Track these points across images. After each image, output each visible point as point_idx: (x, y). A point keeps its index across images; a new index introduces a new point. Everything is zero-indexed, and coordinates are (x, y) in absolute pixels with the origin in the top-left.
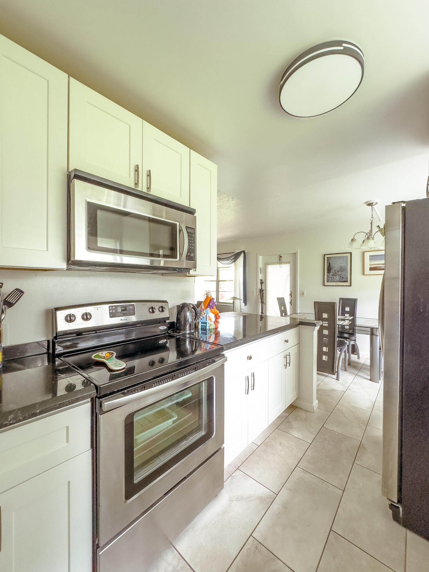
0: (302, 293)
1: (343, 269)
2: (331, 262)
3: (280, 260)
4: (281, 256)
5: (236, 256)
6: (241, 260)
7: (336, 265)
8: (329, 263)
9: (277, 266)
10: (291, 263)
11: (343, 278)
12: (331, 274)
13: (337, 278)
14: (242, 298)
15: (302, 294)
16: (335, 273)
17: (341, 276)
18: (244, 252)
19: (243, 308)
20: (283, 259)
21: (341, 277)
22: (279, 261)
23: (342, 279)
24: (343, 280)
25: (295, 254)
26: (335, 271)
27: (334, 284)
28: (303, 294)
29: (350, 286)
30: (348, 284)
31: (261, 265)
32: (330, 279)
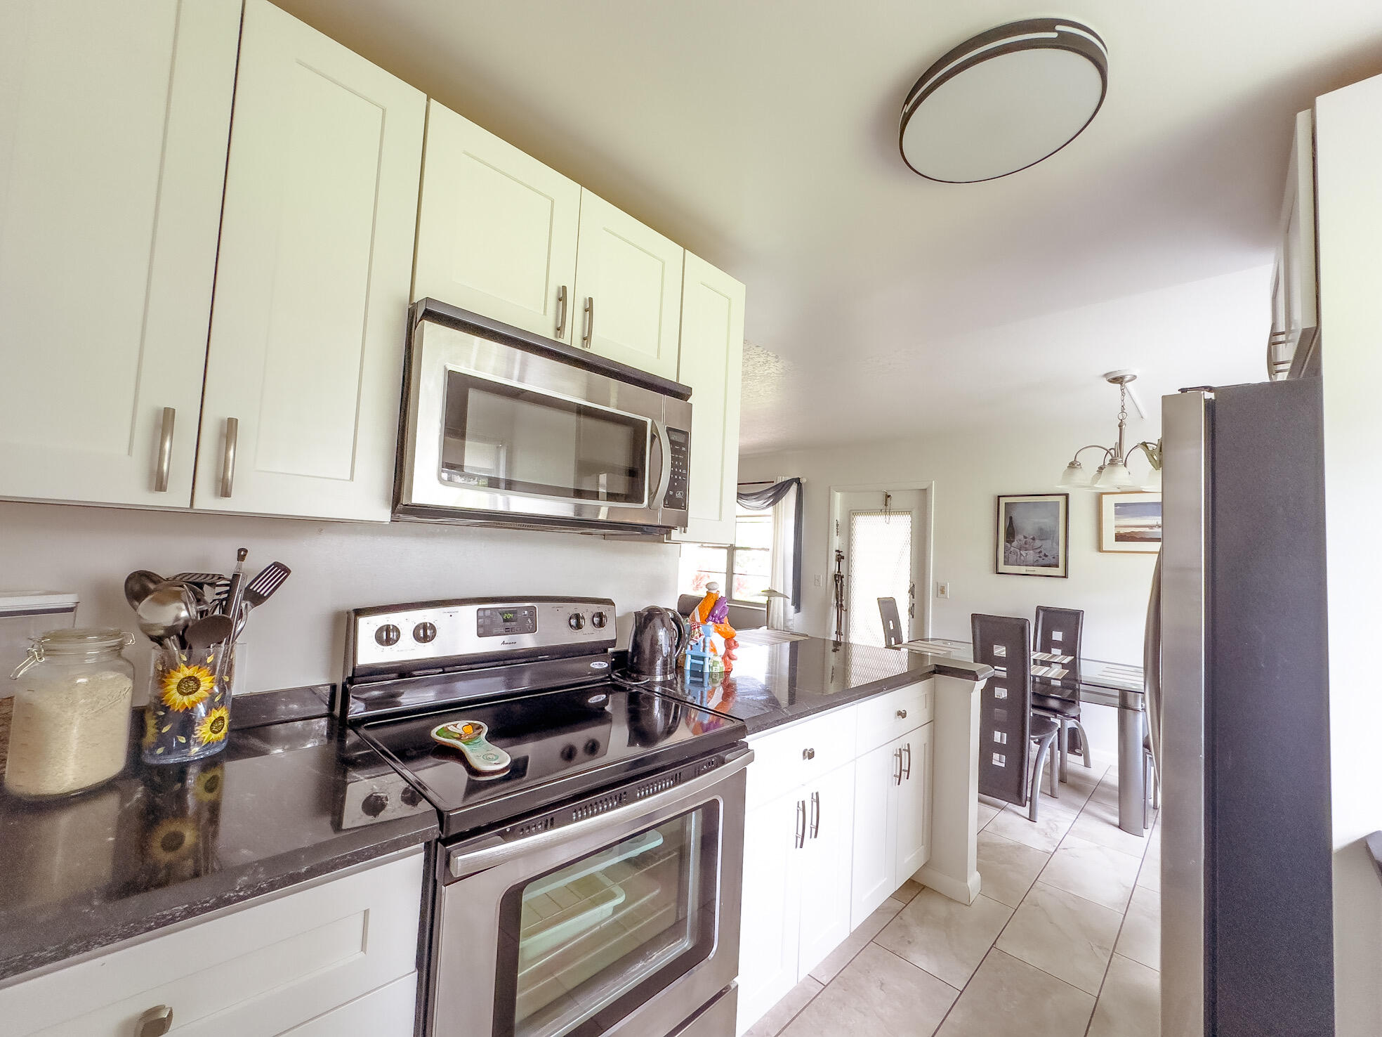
0: (939, 588)
1: (1045, 534)
2: (1015, 515)
3: (886, 505)
4: (888, 494)
5: (779, 491)
6: (790, 499)
7: (1028, 524)
8: (1011, 518)
9: (880, 519)
10: (914, 512)
11: (1046, 556)
12: (1015, 544)
13: (1031, 555)
14: (790, 593)
15: (939, 592)
16: (1026, 543)
17: (1040, 552)
18: (798, 481)
19: (791, 618)
20: (894, 503)
21: (1042, 555)
22: (882, 507)
23: (1044, 557)
24: (1047, 561)
25: (924, 492)
26: (1025, 537)
27: (1023, 570)
28: (943, 591)
29: (1065, 577)
30: (1059, 571)
31: (838, 514)
32: (1013, 558)
